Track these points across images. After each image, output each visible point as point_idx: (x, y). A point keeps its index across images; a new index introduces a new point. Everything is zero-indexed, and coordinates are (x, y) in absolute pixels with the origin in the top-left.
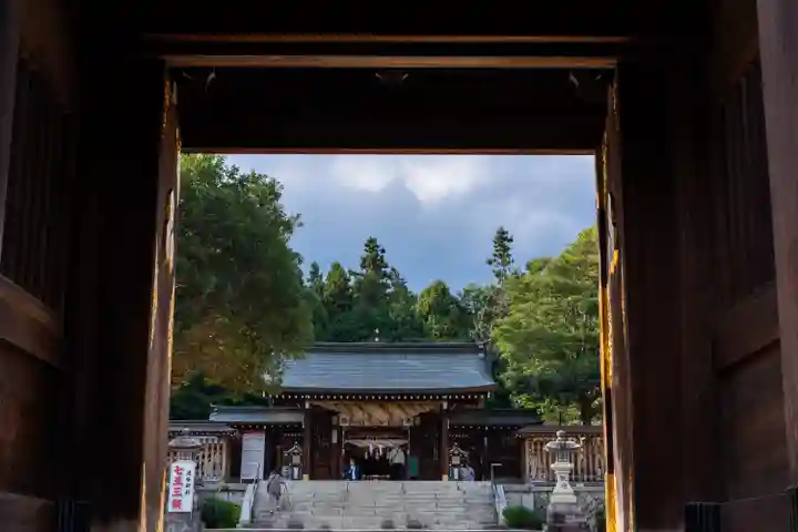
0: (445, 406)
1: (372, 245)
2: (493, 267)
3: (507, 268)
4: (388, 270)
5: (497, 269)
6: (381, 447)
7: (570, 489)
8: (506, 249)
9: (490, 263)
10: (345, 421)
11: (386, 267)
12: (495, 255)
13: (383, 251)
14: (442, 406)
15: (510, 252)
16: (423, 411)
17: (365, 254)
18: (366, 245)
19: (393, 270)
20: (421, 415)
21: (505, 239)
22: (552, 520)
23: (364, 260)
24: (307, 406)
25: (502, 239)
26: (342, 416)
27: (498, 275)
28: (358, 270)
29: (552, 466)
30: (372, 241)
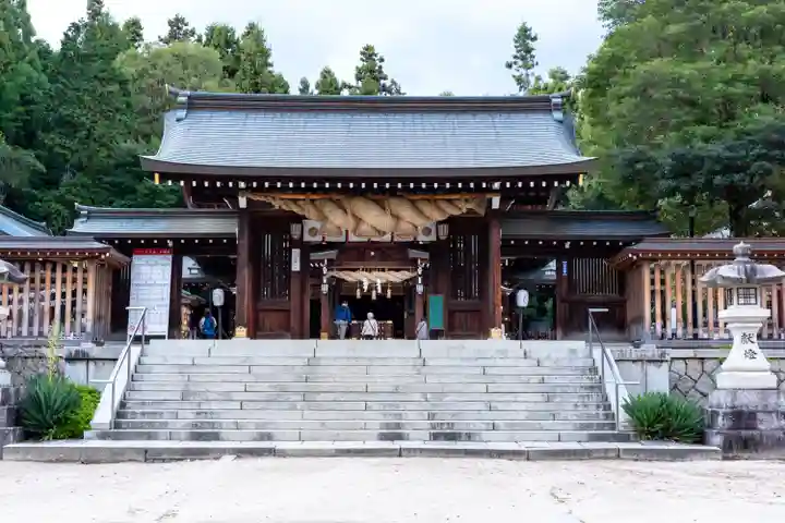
0: (496, 203)
1: (368, 54)
2: (513, 71)
3: (530, 71)
4: (388, 83)
5: (517, 74)
6: (379, 281)
7: (761, 360)
8: (529, 51)
9: (509, 66)
10: (313, 231)
11: (385, 78)
12: (515, 57)
13: (382, 60)
14: (490, 201)
15: (533, 53)
16: (456, 213)
17: (360, 64)
18: (362, 53)
19: (394, 83)
20: (451, 221)
21: (528, 37)
22: (728, 423)
23: (359, 71)
24: (243, 203)
25: (525, 37)
26: (308, 224)
27: (519, 80)
28: (353, 82)
29: (723, 314)
30: (368, 48)
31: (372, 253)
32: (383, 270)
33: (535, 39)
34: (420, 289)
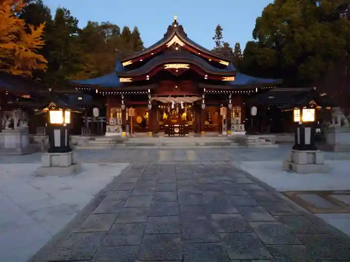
2: (215, 40)
3: (220, 40)
12: (216, 36)
15: (221, 34)
25: (219, 30)
27: (217, 43)
31: (176, 87)
32: (183, 96)
33: (222, 30)
34: (203, 106)
